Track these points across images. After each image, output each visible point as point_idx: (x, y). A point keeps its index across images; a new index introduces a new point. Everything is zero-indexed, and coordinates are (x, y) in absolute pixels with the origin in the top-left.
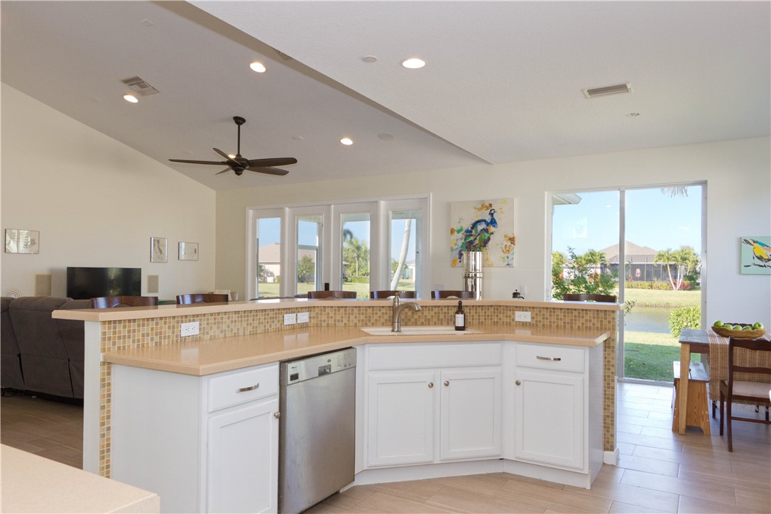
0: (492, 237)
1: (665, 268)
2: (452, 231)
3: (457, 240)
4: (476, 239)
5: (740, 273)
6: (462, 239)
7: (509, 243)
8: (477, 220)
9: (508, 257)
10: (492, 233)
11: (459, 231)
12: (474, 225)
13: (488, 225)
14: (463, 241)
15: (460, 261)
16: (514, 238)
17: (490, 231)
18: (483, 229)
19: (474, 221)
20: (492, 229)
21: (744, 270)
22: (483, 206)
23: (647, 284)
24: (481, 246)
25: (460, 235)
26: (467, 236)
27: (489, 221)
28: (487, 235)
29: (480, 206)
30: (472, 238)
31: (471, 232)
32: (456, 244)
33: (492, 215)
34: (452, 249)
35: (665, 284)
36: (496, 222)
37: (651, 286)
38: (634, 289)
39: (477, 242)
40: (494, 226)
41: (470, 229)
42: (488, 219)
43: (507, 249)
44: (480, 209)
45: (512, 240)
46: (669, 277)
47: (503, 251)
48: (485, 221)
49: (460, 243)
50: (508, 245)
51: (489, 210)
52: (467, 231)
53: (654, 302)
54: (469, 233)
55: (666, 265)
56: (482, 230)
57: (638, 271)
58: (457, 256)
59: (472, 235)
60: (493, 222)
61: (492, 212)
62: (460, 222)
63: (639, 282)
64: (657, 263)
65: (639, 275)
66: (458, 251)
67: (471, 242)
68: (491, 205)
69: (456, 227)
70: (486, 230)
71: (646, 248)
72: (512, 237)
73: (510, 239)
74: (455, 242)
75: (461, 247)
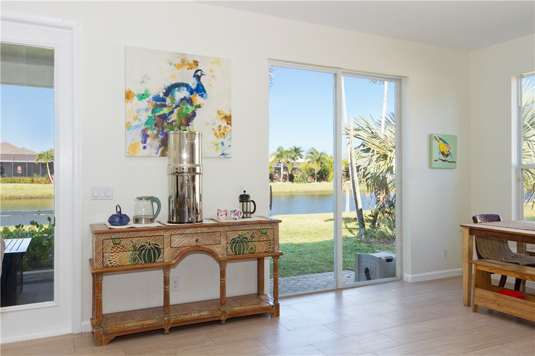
0: (198, 111)
1: (44, 165)
2: (128, 96)
3: (138, 111)
4: (172, 112)
5: (431, 167)
6: (147, 110)
7: (224, 123)
8: (174, 82)
9: (223, 144)
10: (199, 106)
11: (142, 97)
12: (169, 91)
13: (191, 93)
14: (150, 114)
15: (145, 148)
16: (230, 117)
17: (196, 103)
18: (185, 98)
19: (168, 84)
20: (198, 99)
21: (435, 164)
22: (183, 61)
23: (29, 179)
24: (181, 124)
25: (144, 104)
26: (156, 105)
27: (194, 87)
28: (191, 109)
29: (179, 62)
30: (165, 111)
31: (164, 100)
32: (136, 118)
33: (198, 78)
34: (128, 126)
35: (44, 179)
36: (204, 90)
37: (33, 181)
38: (17, 184)
39: (174, 117)
40: (202, 96)
41: (161, 95)
42: (193, 83)
43: (222, 131)
44: (179, 67)
45: (228, 119)
46: (47, 173)
47: (216, 134)
48: (187, 86)
49: (144, 116)
50: (223, 126)
51: (193, 71)
52: (157, 98)
53: (38, 194)
54: (159, 102)
55: (46, 163)
56: (182, 100)
57: (19, 168)
58: (139, 139)
59: (165, 106)
60: (200, 90)
61: (199, 73)
62: (143, 82)
63: (22, 178)
64: (39, 161)
65: (20, 172)
66: (139, 131)
67: (164, 117)
68: (196, 63)
69: (137, 90)
70: (190, 101)
71: (24, 149)
72: (228, 114)
73: (226, 117)
74: (136, 115)
75: (147, 123)
